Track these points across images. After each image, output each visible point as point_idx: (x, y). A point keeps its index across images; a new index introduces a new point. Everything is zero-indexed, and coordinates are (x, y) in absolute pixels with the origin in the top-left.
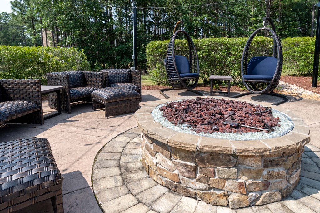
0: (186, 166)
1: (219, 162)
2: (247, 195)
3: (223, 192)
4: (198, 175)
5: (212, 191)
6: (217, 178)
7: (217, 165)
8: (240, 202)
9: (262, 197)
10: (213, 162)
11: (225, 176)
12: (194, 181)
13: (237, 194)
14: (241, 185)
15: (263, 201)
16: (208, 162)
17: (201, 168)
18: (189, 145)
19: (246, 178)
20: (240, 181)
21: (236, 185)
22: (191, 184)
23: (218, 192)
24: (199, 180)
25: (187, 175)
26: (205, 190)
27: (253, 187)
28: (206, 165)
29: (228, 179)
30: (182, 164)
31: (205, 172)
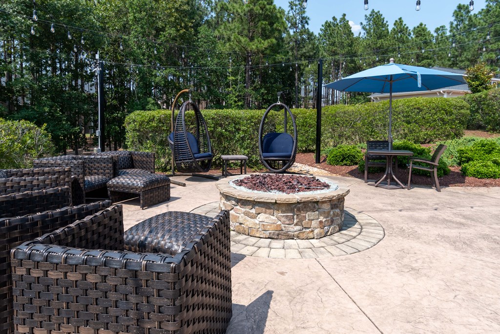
0: (287, 216)
1: (308, 209)
2: (323, 228)
3: (310, 229)
4: (295, 221)
5: (304, 230)
6: (307, 220)
7: (307, 211)
8: (321, 233)
9: (330, 229)
10: (305, 209)
11: (312, 218)
12: (292, 226)
13: (318, 229)
14: (321, 222)
15: (331, 233)
16: (302, 210)
17: (297, 215)
18: (293, 199)
19: (323, 218)
20: (319, 220)
21: (318, 223)
22: (290, 229)
23: (308, 230)
24: (296, 225)
25: (288, 222)
26: (300, 230)
27: (326, 223)
28: (301, 212)
29: (313, 220)
30: (284, 216)
31: (300, 217)
